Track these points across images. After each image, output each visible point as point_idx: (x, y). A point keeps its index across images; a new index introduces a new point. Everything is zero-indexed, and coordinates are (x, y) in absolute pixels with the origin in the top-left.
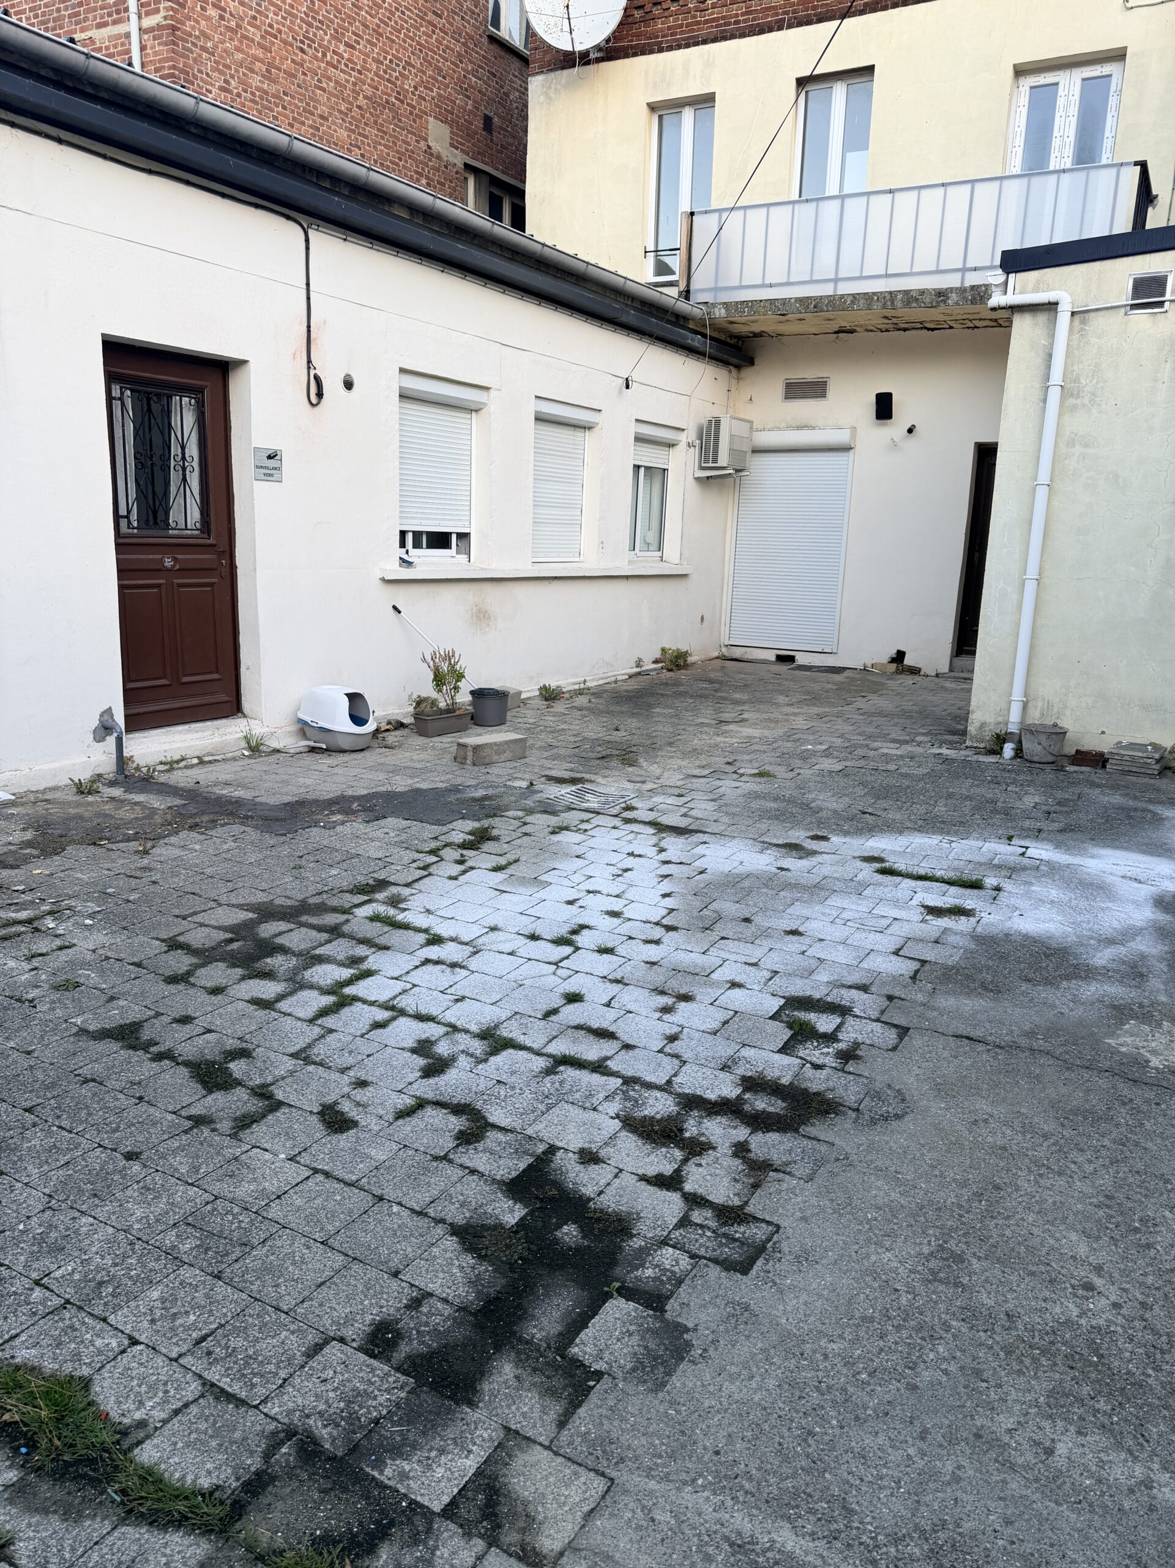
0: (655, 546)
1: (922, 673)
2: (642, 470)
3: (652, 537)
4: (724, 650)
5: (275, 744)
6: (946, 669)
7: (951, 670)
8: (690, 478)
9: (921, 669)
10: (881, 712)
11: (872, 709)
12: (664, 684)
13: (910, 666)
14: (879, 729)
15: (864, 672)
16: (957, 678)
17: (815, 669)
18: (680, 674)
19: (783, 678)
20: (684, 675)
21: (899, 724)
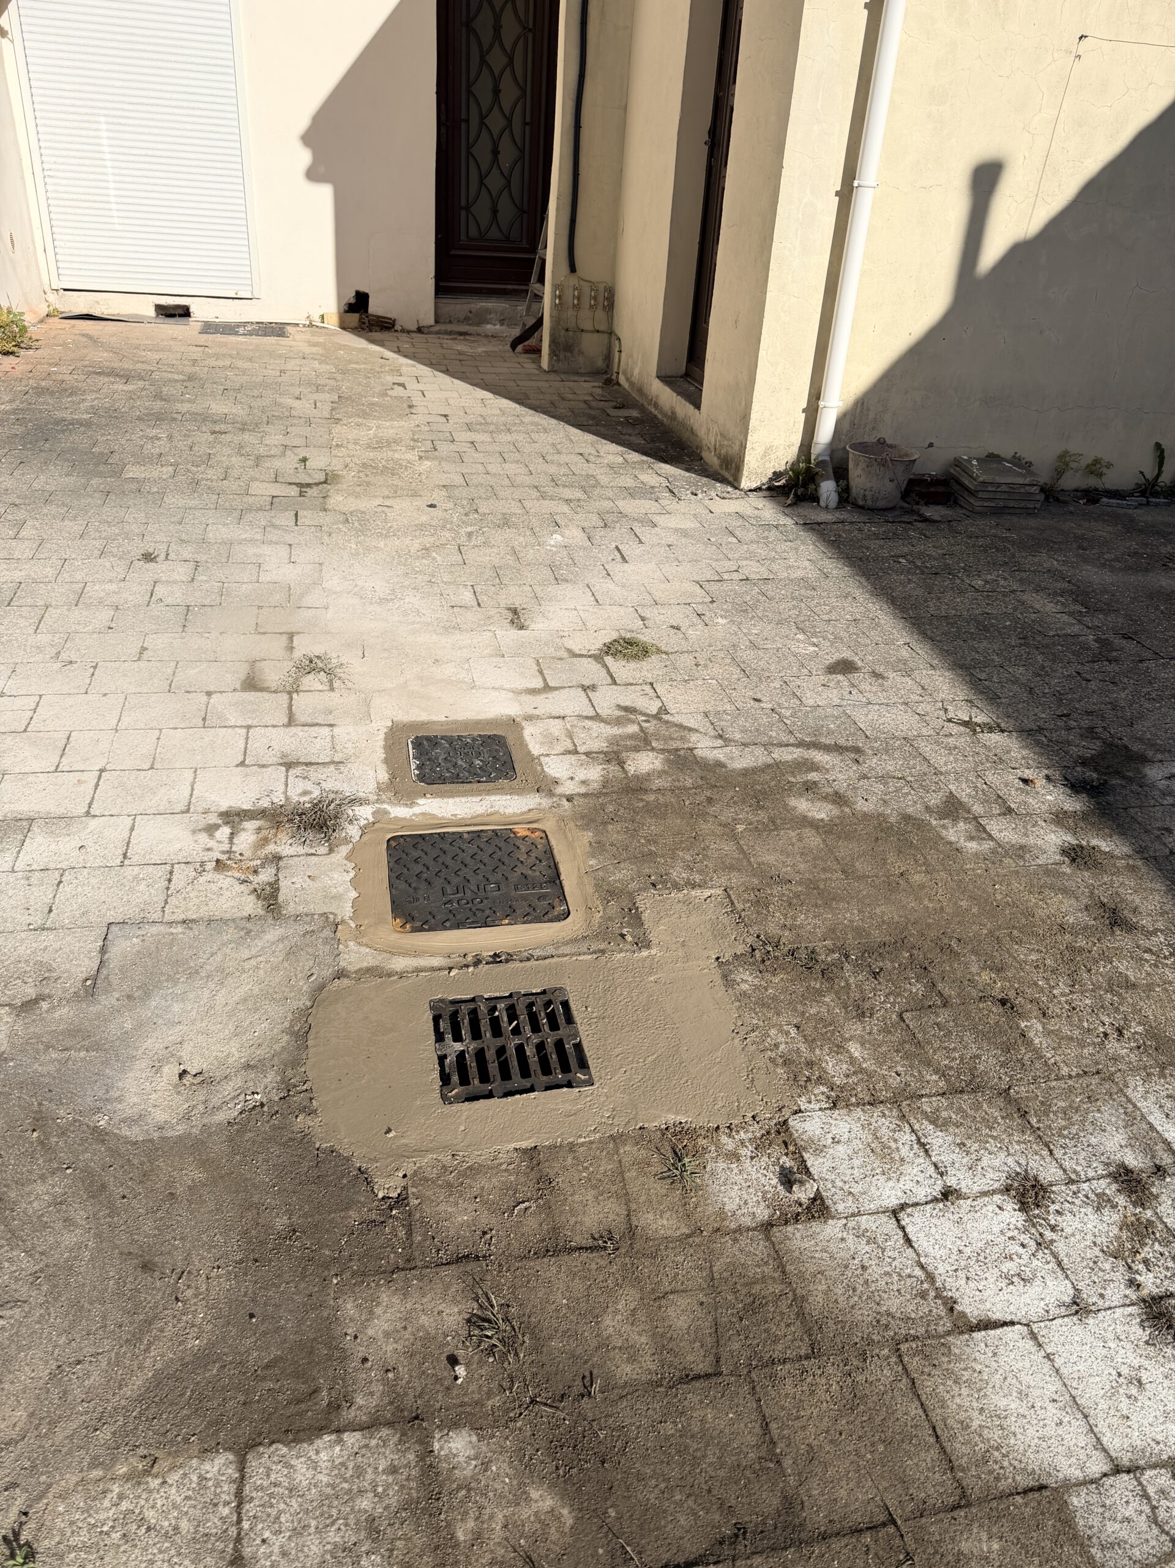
1: (398, 327)
4: (52, 297)
6: (431, 321)
7: (437, 322)
9: (394, 321)
10: (489, 420)
11: (462, 414)
12: (41, 392)
13: (379, 317)
14: (559, 465)
15: (314, 329)
16: (450, 333)
17: (241, 330)
18: (40, 363)
19: (224, 355)
20: (50, 364)
21: (559, 446)
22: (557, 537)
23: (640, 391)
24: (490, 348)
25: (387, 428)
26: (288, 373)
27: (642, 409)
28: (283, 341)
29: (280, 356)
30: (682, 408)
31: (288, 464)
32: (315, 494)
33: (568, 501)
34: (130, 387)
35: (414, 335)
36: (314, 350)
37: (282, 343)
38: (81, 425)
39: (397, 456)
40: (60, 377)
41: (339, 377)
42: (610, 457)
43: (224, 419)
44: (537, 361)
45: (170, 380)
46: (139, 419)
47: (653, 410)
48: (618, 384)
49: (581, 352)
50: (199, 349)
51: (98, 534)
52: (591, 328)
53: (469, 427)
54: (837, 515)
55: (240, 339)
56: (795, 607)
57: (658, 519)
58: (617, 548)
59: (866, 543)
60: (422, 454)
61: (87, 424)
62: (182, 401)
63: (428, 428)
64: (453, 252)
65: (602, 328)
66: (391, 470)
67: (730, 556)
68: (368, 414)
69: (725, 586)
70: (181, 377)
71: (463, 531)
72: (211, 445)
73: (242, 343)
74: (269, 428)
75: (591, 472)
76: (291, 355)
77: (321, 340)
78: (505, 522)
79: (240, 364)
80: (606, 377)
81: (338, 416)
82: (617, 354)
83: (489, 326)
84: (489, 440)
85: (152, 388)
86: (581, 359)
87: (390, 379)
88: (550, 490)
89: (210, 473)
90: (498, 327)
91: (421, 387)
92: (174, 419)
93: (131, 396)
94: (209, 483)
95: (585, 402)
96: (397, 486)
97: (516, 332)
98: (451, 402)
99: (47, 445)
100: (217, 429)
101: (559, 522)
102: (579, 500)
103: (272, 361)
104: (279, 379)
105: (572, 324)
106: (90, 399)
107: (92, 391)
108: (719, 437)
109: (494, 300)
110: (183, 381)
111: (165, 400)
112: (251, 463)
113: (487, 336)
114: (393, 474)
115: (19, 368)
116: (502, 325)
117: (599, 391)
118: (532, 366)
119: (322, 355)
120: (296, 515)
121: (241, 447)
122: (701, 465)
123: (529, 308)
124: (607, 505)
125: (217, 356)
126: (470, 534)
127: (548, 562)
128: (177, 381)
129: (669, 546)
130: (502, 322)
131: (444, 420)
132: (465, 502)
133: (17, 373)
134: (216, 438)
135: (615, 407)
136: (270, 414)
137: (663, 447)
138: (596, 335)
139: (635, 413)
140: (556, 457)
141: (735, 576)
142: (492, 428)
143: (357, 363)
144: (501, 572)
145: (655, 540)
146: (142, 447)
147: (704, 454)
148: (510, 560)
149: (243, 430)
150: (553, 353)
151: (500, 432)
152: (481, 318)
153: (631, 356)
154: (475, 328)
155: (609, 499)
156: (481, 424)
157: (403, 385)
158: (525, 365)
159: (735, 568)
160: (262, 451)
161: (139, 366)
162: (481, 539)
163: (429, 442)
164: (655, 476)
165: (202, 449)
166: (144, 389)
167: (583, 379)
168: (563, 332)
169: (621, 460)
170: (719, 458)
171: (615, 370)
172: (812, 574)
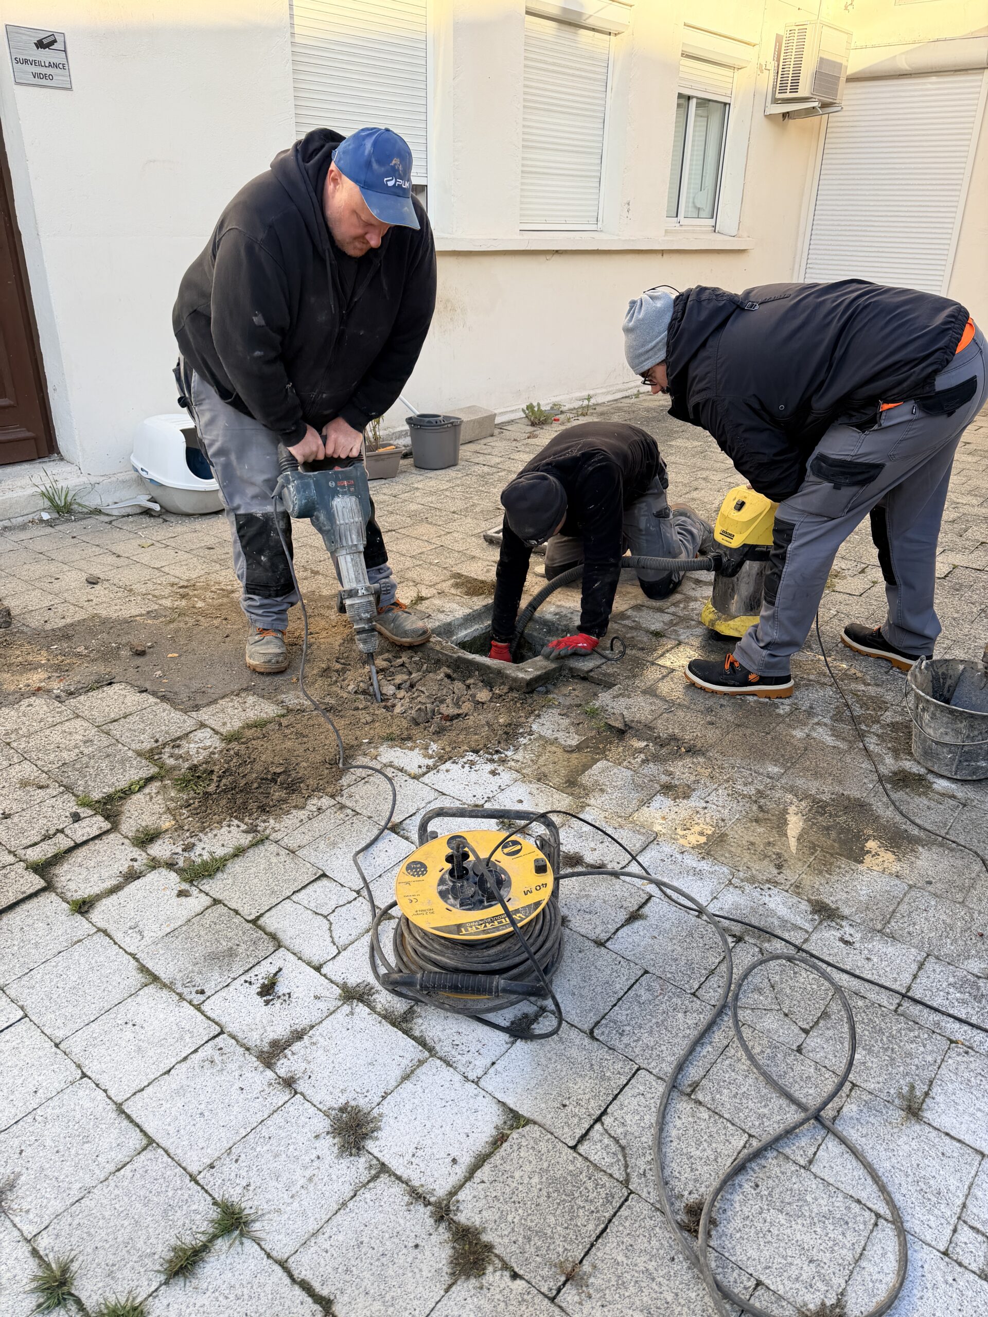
0: (706, 212)
2: (693, 102)
3: (704, 201)
5: (93, 502)
8: (759, 116)
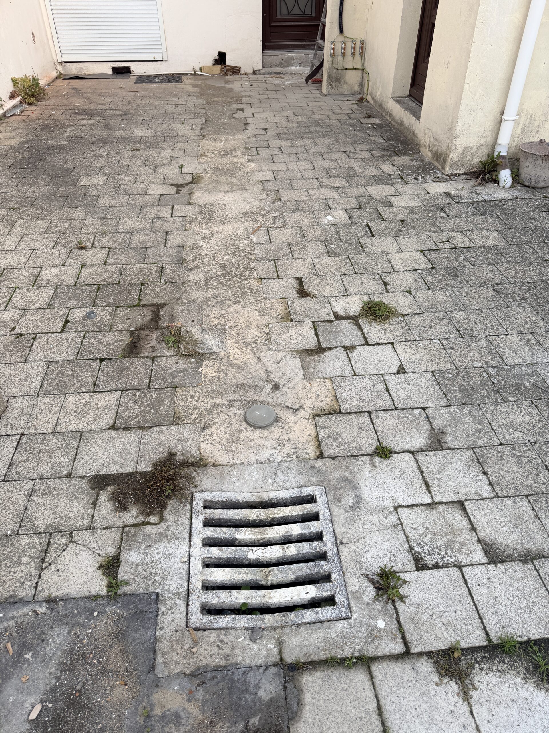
1: (242, 72)
4: (59, 67)
6: (260, 67)
7: (263, 67)
9: (240, 68)
10: (290, 131)
11: (275, 127)
12: (44, 127)
13: (231, 66)
14: (332, 161)
15: (196, 76)
16: (271, 73)
17: (157, 80)
18: (47, 109)
19: (146, 97)
20: (52, 109)
21: (331, 147)
22: (329, 218)
23: (381, 106)
24: (293, 81)
25: (231, 140)
26: (179, 106)
27: (381, 118)
28: (179, 85)
29: (176, 95)
30: (408, 119)
31: (172, 171)
32: (185, 192)
33: (336, 188)
34: (92, 122)
35: (251, 76)
36: (195, 90)
37: (178, 86)
38: (61, 149)
39: (235, 161)
40: (56, 117)
41: (207, 107)
42: (363, 153)
43: (140, 140)
44: (320, 88)
45: (114, 115)
46: (94, 143)
47: (389, 118)
48: (368, 102)
49: (345, 82)
50: (134, 93)
51: (56, 229)
52: (352, 67)
53: (279, 137)
54: (512, 192)
55: (156, 85)
56: (490, 272)
57: (395, 200)
58: (368, 225)
59: (534, 215)
60: (250, 158)
61: (64, 148)
62: (119, 129)
63: (254, 139)
64: (273, 24)
65: (359, 66)
66: (231, 172)
67: (442, 228)
68: (222, 132)
69: (442, 254)
70: (121, 113)
71: (270, 216)
72: (130, 159)
73: (156, 88)
74: (165, 145)
75: (351, 165)
76: (182, 94)
77: (199, 83)
78: (297, 209)
79: (154, 102)
80: (360, 96)
81: (204, 134)
82: (367, 83)
83: (293, 68)
84: (290, 145)
85: (104, 121)
86: (345, 87)
87: (235, 106)
88: (325, 181)
89: (128, 180)
90: (298, 68)
91: (252, 110)
92: (113, 142)
93: (92, 127)
94: (125, 187)
95: (347, 114)
96: (233, 183)
97: (308, 71)
98: (269, 119)
99: (40, 165)
100: (135, 147)
101: (331, 206)
102: (343, 187)
103: (172, 99)
104: (174, 111)
105: (340, 66)
106: (70, 131)
107: (71, 125)
108: (432, 140)
109: (295, 51)
110: (121, 115)
111: (110, 129)
112: (151, 170)
113: (291, 74)
114: (232, 174)
115: (36, 113)
116: (300, 66)
117: (355, 106)
118: (317, 92)
119: (199, 93)
120: (172, 208)
121: (147, 159)
122: (420, 157)
123: (315, 56)
124: (360, 190)
125: (142, 98)
126: (275, 218)
127: (323, 238)
128: (118, 115)
129: (402, 221)
130: (300, 64)
131: (264, 132)
132: (273, 193)
133: (34, 116)
134: (134, 154)
135: (365, 117)
136: (166, 135)
137: (395, 144)
138: (354, 71)
139: (377, 121)
140: (329, 155)
141: (448, 245)
142: (292, 136)
143: (218, 97)
144: (293, 248)
145: (392, 217)
146: (92, 162)
147: (422, 149)
148: (299, 238)
149: (149, 147)
150: (329, 84)
151: (296, 139)
152: (288, 63)
153: (375, 84)
154: (285, 69)
155: (362, 185)
156: (285, 134)
157: (242, 110)
158: (313, 92)
159: (446, 239)
160: (158, 161)
161: (100, 107)
162: (281, 222)
163: (254, 149)
164: (391, 166)
165: (124, 163)
166: (99, 122)
167: (346, 99)
168: (335, 71)
169: (369, 155)
170: (432, 152)
171: (366, 92)
172: (500, 242)
